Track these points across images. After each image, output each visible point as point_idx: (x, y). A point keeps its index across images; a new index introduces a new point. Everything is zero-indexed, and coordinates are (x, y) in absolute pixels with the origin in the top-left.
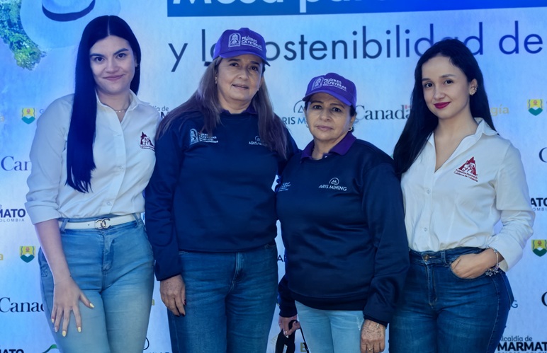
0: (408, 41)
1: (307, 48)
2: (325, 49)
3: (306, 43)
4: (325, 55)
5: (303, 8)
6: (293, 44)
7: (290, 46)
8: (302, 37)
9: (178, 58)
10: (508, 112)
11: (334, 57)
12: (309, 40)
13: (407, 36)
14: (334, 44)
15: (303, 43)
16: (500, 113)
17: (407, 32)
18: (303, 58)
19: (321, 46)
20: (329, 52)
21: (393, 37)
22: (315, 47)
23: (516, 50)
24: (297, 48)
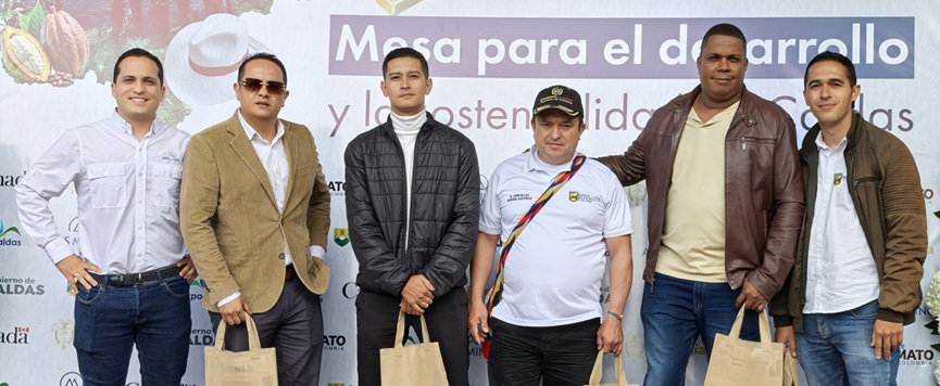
0: (598, 111)
1: (484, 115)
2: (505, 117)
3: (484, 109)
4: (504, 124)
5: (482, 70)
6: (469, 110)
7: (465, 112)
8: (480, 102)
9: (339, 122)
11: (514, 127)
12: (487, 107)
13: (598, 106)
14: (515, 112)
15: (480, 109)
18: (479, 126)
19: (501, 114)
20: (509, 121)
22: (494, 114)
24: (473, 115)
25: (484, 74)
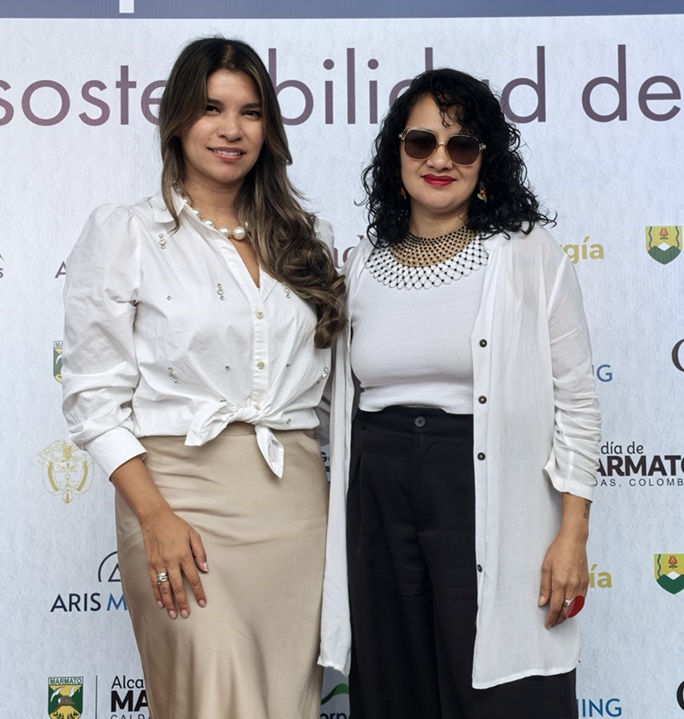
0: (373, 85)
3: (133, 85)
6: (102, 86)
7: (94, 92)
8: (125, 70)
10: (601, 256)
13: (372, 75)
15: (125, 84)
16: (585, 257)
17: (373, 64)
18: (125, 120)
21: (339, 76)
23: (621, 112)
24: (111, 96)
25: (131, 10)
